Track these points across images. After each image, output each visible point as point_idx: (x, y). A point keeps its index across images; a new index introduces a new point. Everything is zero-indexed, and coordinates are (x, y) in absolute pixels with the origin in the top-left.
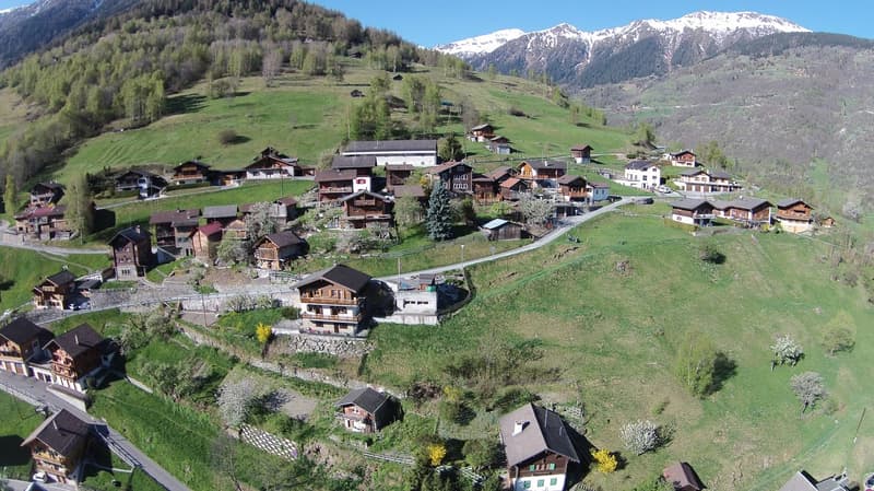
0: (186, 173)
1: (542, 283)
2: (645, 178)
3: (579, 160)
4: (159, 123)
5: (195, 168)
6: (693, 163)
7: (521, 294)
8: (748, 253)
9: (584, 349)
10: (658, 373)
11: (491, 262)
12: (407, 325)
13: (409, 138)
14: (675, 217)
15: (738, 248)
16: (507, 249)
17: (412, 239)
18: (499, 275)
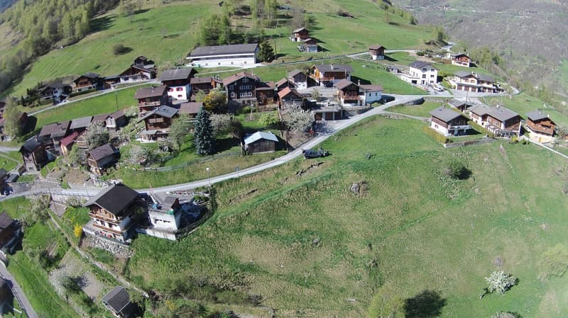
0: (81, 84)
1: (272, 204)
2: (424, 76)
3: (375, 57)
4: (84, 40)
5: (86, 80)
6: (468, 64)
7: (252, 214)
8: (494, 165)
9: (290, 278)
10: (354, 311)
11: (237, 180)
12: (156, 238)
13: (242, 42)
14: (433, 124)
15: (485, 159)
16: (259, 162)
17: (185, 152)
18: (240, 192)
